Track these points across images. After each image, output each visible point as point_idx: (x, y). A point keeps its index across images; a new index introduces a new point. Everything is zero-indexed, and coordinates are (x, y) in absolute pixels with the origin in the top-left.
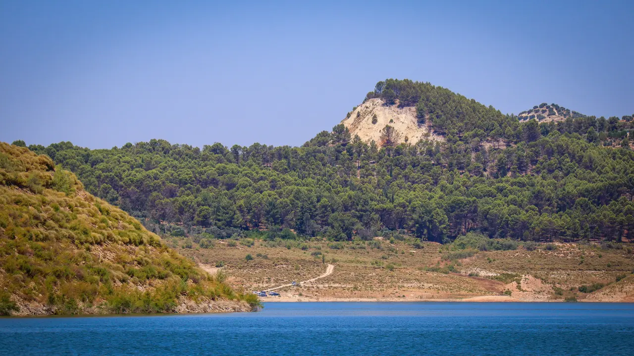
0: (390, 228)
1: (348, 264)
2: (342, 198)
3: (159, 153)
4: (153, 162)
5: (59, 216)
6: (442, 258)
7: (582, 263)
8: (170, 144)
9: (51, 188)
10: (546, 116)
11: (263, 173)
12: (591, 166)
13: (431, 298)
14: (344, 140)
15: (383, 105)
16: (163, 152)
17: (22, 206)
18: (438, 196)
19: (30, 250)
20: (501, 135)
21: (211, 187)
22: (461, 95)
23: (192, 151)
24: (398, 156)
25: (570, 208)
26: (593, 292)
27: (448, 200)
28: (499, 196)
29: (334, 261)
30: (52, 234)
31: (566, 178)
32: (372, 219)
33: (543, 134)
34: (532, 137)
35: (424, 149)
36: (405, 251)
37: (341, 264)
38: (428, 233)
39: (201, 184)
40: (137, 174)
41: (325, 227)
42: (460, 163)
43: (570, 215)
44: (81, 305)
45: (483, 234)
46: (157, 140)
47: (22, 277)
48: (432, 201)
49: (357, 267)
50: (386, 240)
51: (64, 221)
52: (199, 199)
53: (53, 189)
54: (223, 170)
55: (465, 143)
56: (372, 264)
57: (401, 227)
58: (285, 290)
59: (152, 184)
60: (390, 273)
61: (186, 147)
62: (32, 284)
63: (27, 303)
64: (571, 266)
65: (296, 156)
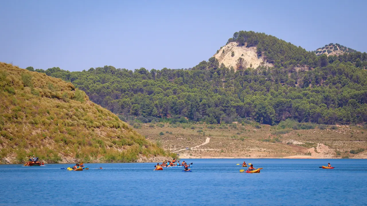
0: (242, 116)
1: (218, 137)
2: (214, 99)
3: (109, 73)
4: (106, 79)
5: (79, 114)
6: (271, 134)
7: (352, 137)
8: (115, 69)
9: (74, 99)
10: (332, 51)
11: (169, 85)
12: (358, 81)
13: (266, 157)
14: (215, 66)
15: (238, 46)
16: (111, 73)
17: (60, 108)
18: (269, 98)
19: (65, 131)
20: (305, 63)
21: (139, 93)
22: (283, 40)
23: (128, 73)
24: (246, 75)
25: (345, 105)
26: (358, 153)
27: (276, 100)
28: (305, 98)
29: (210, 136)
30: (75, 122)
31: (343, 88)
32: (232, 111)
33: (330, 62)
34: (323, 64)
35: (261, 71)
36: (250, 130)
37: (214, 137)
38: (264, 119)
39: (133, 91)
40: (97, 86)
41: (205, 116)
42: (282, 79)
43: (345, 109)
44: (91, 158)
45: (295, 120)
46: (108, 66)
47: (63, 144)
48: (266, 101)
49: (223, 139)
50: (239, 123)
51: (81, 116)
52: (133, 100)
53: (75, 100)
54: (146, 83)
55: (285, 68)
56: (232, 137)
57: (248, 116)
58: (182, 153)
59: (106, 92)
60: (242, 142)
61: (124, 70)
62: (68, 148)
63: (65, 157)
64: (346, 138)
65: (187, 75)
